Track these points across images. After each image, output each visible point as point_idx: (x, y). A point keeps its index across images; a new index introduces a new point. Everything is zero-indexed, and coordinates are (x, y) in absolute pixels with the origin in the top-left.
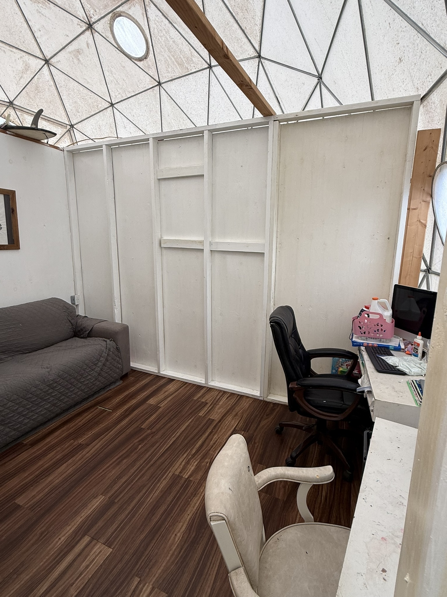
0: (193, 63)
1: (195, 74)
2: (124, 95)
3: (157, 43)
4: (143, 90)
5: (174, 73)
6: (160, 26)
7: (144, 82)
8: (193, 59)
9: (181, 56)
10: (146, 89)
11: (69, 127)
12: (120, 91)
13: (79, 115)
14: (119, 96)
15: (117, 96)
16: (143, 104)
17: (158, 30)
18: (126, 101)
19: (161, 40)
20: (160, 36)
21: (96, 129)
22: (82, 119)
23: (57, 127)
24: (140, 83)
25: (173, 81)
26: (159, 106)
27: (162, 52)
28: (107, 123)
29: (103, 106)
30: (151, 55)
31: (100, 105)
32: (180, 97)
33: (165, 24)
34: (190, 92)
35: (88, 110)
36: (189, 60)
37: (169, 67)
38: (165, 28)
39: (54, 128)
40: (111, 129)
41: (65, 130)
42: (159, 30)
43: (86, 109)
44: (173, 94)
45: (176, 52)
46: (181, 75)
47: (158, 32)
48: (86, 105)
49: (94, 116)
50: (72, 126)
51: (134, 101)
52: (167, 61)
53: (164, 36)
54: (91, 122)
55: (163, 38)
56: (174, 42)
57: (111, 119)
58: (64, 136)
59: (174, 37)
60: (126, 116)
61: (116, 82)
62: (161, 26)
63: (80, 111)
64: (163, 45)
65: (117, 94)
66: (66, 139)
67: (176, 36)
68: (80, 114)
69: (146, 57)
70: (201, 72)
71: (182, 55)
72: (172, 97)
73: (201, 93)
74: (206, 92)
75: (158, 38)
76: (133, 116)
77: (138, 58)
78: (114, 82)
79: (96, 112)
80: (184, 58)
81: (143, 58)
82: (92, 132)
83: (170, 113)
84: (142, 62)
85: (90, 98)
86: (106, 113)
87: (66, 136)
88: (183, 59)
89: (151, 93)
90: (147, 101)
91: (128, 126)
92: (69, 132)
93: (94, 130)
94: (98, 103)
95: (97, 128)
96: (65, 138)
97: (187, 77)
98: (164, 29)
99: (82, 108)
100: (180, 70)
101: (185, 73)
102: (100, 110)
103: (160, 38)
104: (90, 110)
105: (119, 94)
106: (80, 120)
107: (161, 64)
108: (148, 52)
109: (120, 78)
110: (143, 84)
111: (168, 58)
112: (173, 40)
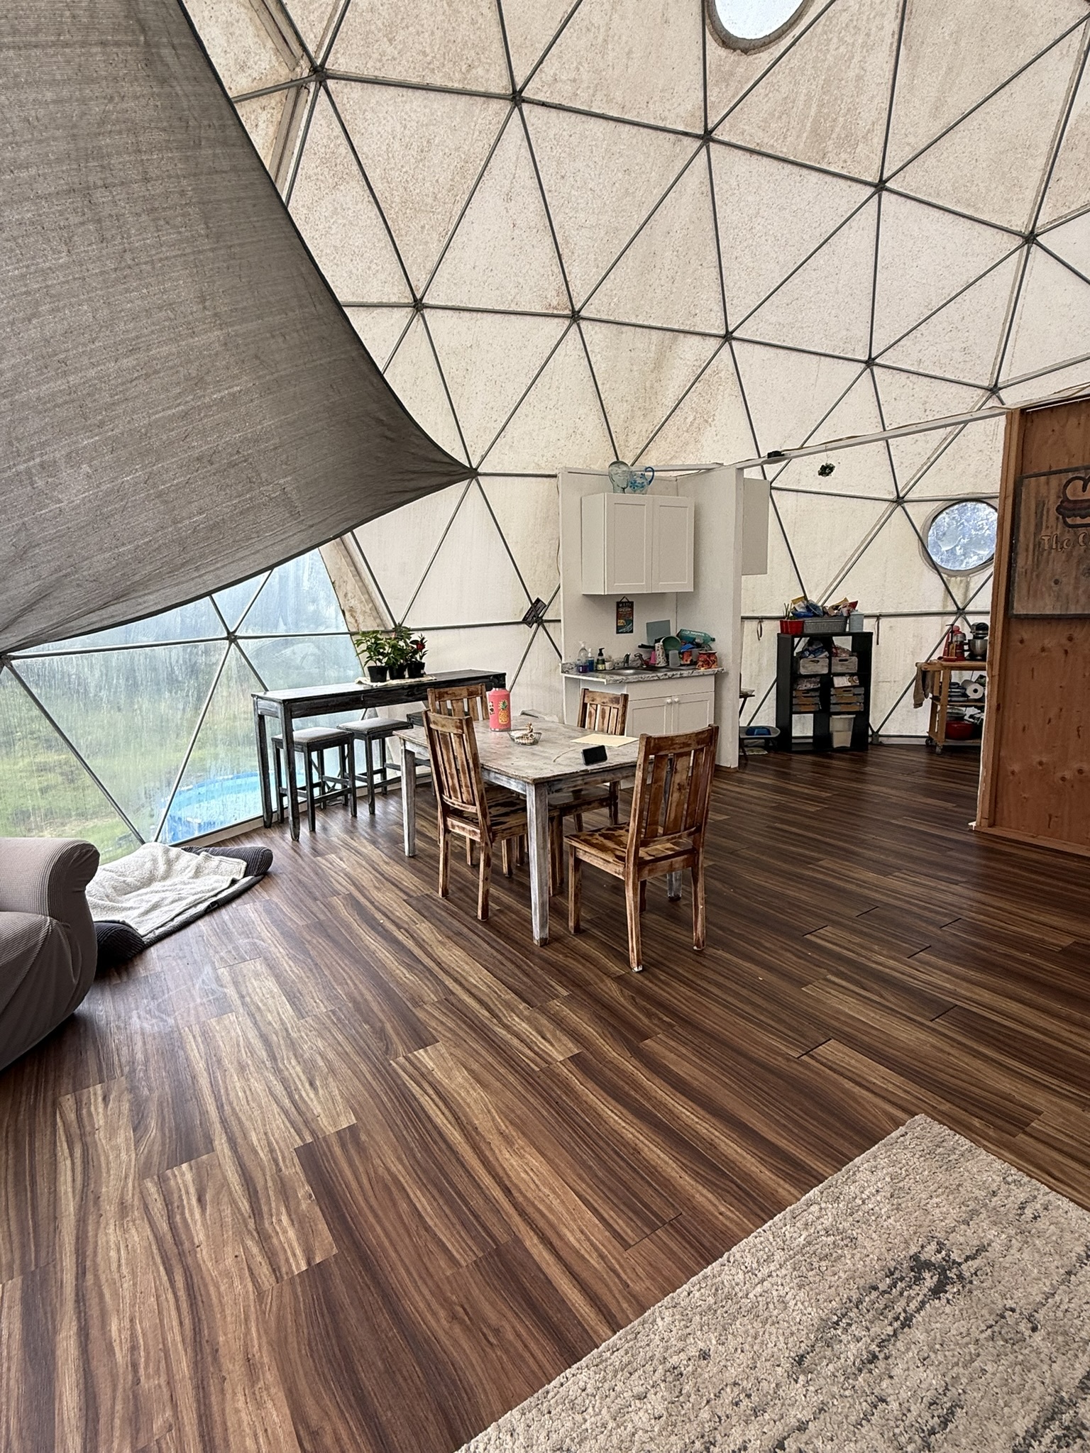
0: (850, 153)
1: (828, 178)
2: (584, 95)
3: (814, 44)
4: (652, 122)
5: (776, 140)
6: (865, 18)
7: (673, 105)
8: (861, 145)
9: (841, 119)
10: (661, 124)
11: (304, 70)
12: (585, 76)
13: (383, 54)
14: (569, 87)
15: (559, 85)
16: (621, 160)
17: (851, 20)
18: (574, 116)
19: (832, 47)
20: (841, 40)
21: (408, 147)
22: (380, 74)
23: (263, 33)
24: (662, 98)
25: (755, 157)
26: (658, 193)
27: (803, 74)
28: (457, 149)
29: (487, 80)
30: (765, 58)
31: (480, 71)
32: (743, 203)
33: (882, 28)
34: (782, 209)
35: (429, 58)
36: (849, 141)
37: (780, 117)
38: (872, 32)
39: (251, 30)
40: (457, 178)
41: (284, 74)
42: (855, 23)
43: (428, 50)
44: (726, 187)
45: (839, 102)
46: (792, 158)
47: (847, 26)
48: (439, 34)
49: (432, 95)
50: (320, 74)
51: (599, 134)
52: (794, 102)
53: (850, 48)
54: (407, 107)
55: (842, 49)
56: (859, 78)
57: (481, 144)
58: (264, 100)
59: (870, 68)
60: (538, 163)
61: (600, 40)
62: (868, 19)
63: (399, 38)
64: (824, 61)
65: (563, 78)
66: (264, 116)
67: (878, 71)
68: (390, 50)
69: (748, 48)
70: (849, 183)
71: (846, 120)
72: (716, 190)
73: (810, 226)
74: (823, 230)
75: (831, 36)
76: (563, 177)
77: (727, 33)
78: (596, 37)
79: (450, 85)
80: (844, 127)
81: (742, 46)
82: (384, 148)
83: (677, 227)
84: (722, 52)
85: (473, 22)
86: (477, 111)
87: (273, 104)
88: (837, 130)
89: (667, 145)
90: (640, 158)
91: (519, 198)
92: (293, 92)
93: (397, 145)
94: (479, 59)
95: (415, 146)
96: (264, 108)
97: (805, 172)
98: (868, 35)
99: (418, 33)
100: (802, 144)
101: (809, 159)
102: (468, 87)
103: (835, 40)
104: (437, 63)
105: (575, 80)
106: (370, 72)
107: (767, 95)
108: (770, 42)
109: (624, 38)
110: (668, 107)
111: (802, 98)
112: (863, 73)
